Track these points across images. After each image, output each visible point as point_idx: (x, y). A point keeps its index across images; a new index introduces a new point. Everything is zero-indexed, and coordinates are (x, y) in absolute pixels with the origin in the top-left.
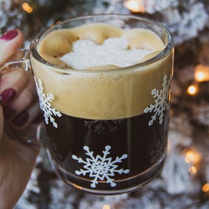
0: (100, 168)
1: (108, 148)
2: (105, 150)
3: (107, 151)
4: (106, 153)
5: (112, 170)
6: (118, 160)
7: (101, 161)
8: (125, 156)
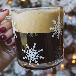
0: (32, 55)
1: (35, 44)
2: (34, 46)
3: (35, 46)
4: (34, 47)
5: (37, 56)
6: (39, 51)
7: (32, 51)
8: (42, 50)
